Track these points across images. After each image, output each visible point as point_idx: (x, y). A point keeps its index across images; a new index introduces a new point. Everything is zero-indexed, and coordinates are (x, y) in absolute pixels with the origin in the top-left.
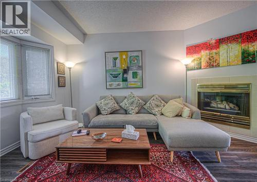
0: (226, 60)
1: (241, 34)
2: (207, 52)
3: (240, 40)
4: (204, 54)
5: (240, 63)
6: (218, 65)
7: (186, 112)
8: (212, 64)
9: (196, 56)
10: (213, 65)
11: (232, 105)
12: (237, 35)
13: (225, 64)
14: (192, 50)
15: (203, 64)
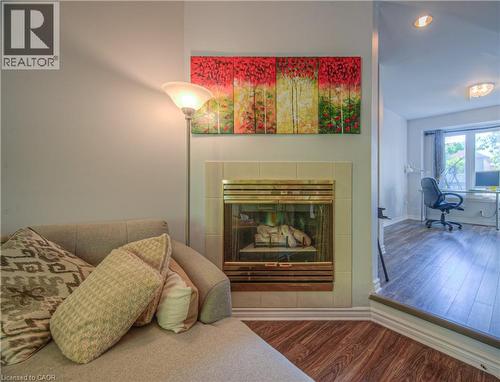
0: (289, 118)
1: (318, 59)
2: (249, 85)
3: (316, 74)
4: (242, 91)
5: (316, 130)
6: (272, 130)
7: (177, 301)
8: (260, 123)
9: (218, 93)
10: (261, 127)
11: (299, 235)
12: (312, 59)
13: (289, 128)
14: (209, 70)
15: (239, 120)
